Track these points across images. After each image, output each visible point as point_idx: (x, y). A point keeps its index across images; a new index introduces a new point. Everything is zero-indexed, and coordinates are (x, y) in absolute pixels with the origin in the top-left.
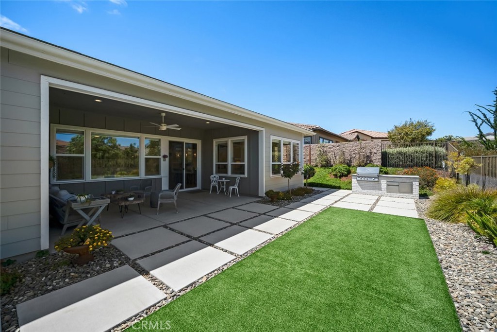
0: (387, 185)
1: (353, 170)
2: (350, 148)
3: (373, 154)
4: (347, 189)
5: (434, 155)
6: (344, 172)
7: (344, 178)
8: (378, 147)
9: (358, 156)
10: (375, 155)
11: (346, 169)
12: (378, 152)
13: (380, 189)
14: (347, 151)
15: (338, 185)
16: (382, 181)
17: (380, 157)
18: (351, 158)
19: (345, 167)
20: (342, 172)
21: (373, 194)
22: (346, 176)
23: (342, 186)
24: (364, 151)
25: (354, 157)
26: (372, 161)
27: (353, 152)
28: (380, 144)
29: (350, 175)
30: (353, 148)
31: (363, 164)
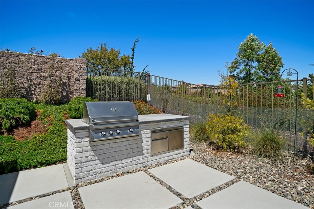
0: (153, 140)
1: (41, 111)
2: (29, 65)
3: (73, 80)
5: (139, 87)
6: (22, 116)
8: (82, 70)
9: (46, 83)
10: (77, 82)
11: (27, 108)
12: (82, 78)
13: (141, 153)
14: (23, 71)
16: (143, 132)
17: (85, 86)
18: (30, 86)
19: (23, 105)
20: (16, 116)
24: (57, 73)
25: (39, 85)
26: (71, 93)
27: (35, 75)
28: (84, 66)
29: (37, 121)
30: (36, 66)
31: (59, 97)
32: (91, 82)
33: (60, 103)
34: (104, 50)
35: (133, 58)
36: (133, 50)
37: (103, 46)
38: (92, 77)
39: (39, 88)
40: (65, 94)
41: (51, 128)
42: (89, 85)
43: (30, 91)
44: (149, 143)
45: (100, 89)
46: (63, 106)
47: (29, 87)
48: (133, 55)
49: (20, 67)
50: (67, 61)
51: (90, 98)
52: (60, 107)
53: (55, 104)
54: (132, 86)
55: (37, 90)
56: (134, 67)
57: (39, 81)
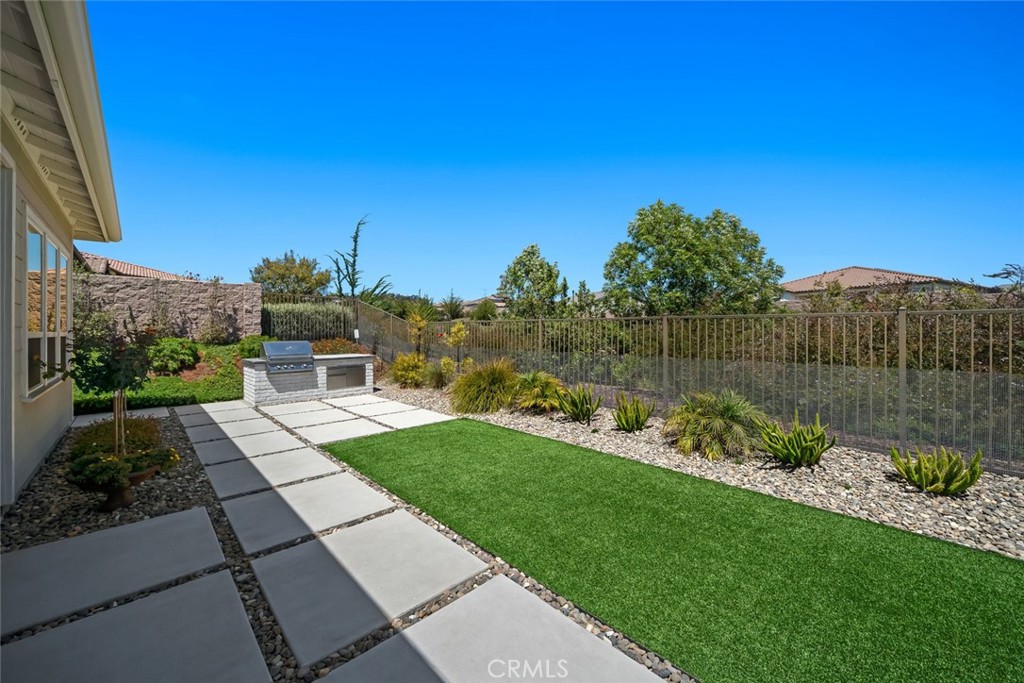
0: (328, 376)
1: (204, 353)
2: (183, 295)
3: (242, 312)
4: (218, 400)
6: (186, 358)
7: (186, 373)
8: (255, 299)
9: (206, 317)
10: (248, 315)
11: (189, 348)
12: (255, 309)
13: (315, 386)
15: (185, 394)
16: (318, 368)
17: (259, 320)
18: (184, 322)
20: (181, 357)
21: (302, 398)
22: (191, 367)
23: (199, 393)
24: (219, 304)
25: (195, 319)
26: (240, 329)
27: (191, 307)
28: (259, 294)
29: (201, 364)
30: (192, 296)
31: (224, 335)
32: (269, 313)
33: (226, 343)
34: (289, 260)
35: (355, 255)
36: (356, 241)
37: (289, 254)
38: (269, 306)
39: (196, 323)
40: (231, 330)
41: (220, 371)
42: (266, 319)
43: (185, 328)
44: (325, 378)
45: (282, 322)
46: (231, 347)
47: (183, 324)
48: (355, 250)
49: (170, 297)
50: (234, 286)
51: (267, 337)
52: (227, 347)
53: (219, 344)
54: (331, 318)
55: (194, 326)
56: (357, 273)
57: (196, 315)
